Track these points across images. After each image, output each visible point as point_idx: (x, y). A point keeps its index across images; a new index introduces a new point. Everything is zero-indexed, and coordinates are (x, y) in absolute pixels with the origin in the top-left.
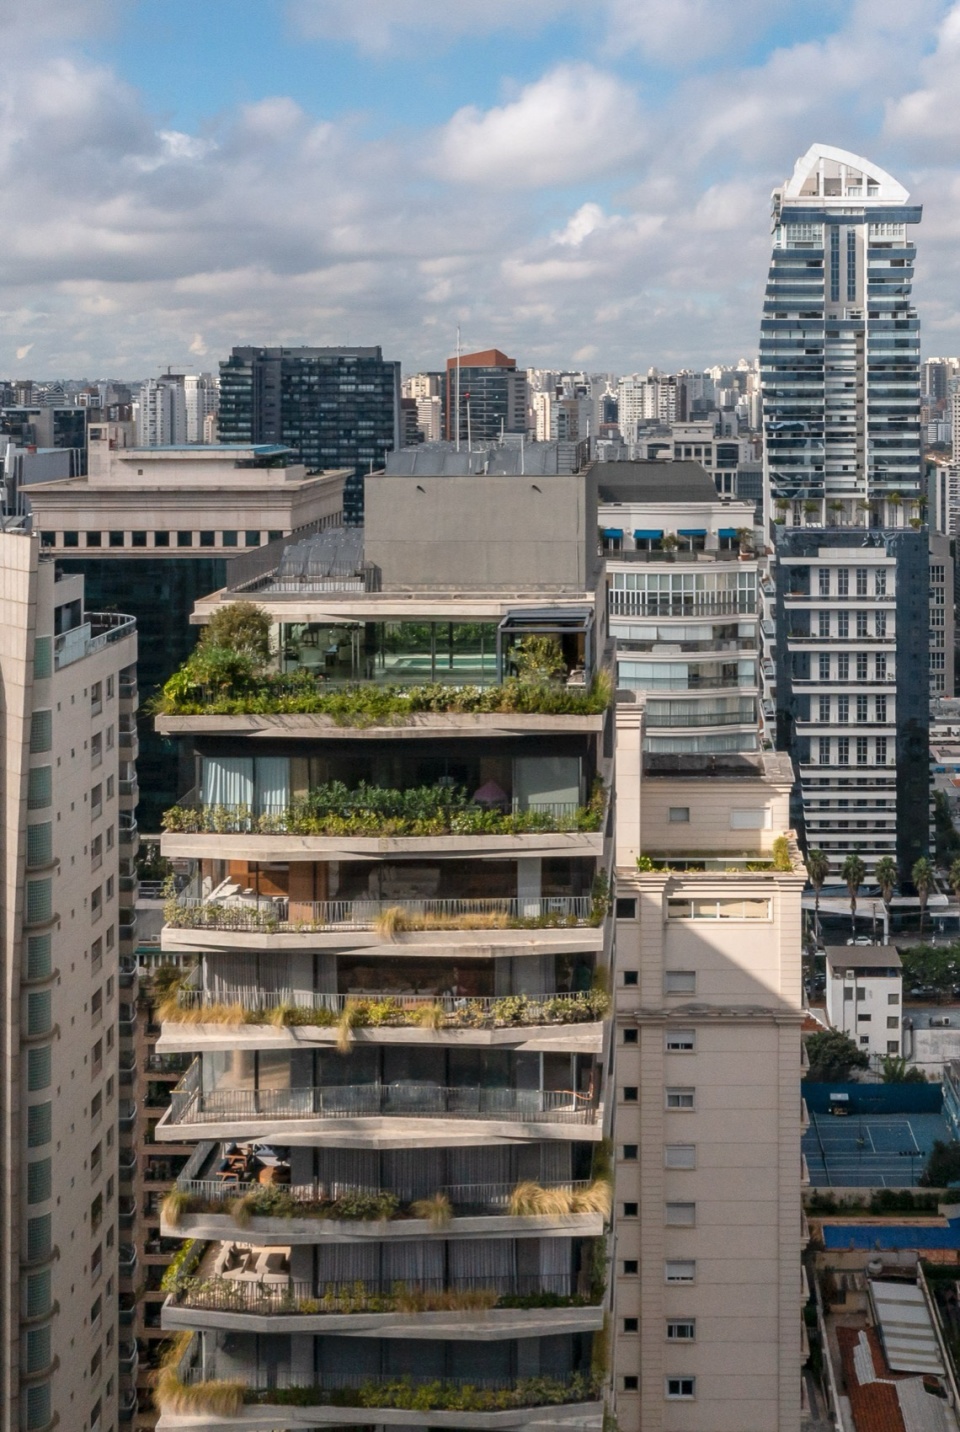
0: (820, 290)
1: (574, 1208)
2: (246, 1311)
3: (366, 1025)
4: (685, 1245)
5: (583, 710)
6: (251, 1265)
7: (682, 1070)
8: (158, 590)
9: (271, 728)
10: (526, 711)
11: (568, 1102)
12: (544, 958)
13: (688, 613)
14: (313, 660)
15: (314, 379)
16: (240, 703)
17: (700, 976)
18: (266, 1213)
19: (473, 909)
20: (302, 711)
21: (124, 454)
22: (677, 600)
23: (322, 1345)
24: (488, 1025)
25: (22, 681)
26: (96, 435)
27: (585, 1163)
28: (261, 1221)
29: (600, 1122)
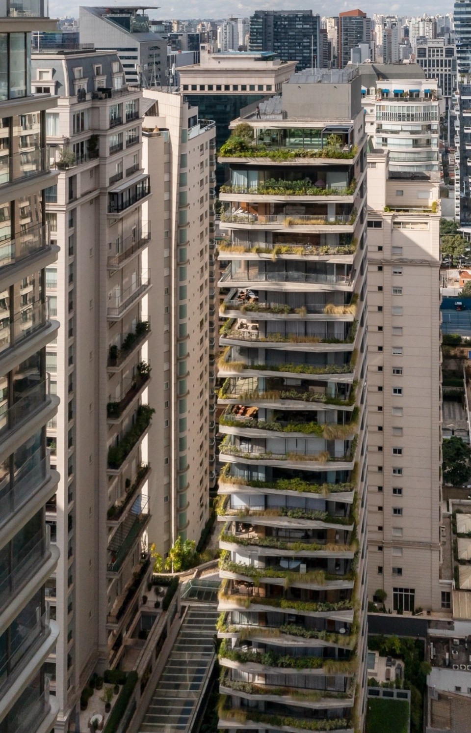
1: (344, 313)
2: (245, 341)
3: (281, 253)
4: (399, 342)
5: (347, 158)
6: (247, 328)
7: (398, 281)
8: (226, 106)
9: (252, 162)
10: (329, 158)
11: (343, 279)
12: (336, 234)
13: (413, 120)
14: (267, 140)
15: (286, 23)
16: (243, 154)
17: (404, 249)
18: (251, 310)
19: (313, 219)
20: (262, 157)
21: (213, 55)
22: (408, 115)
23: (268, 352)
24: (318, 254)
25: (177, 144)
26: (203, 48)
27: (349, 298)
28: (249, 313)
29: (352, 286)
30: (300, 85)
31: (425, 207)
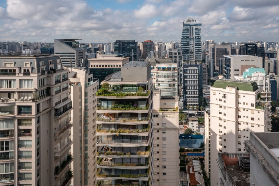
0: (189, 34)
1: (145, 154)
2: (106, 166)
3: (120, 132)
4: (164, 157)
5: (146, 96)
6: (108, 160)
7: (164, 135)
8: (105, 72)
9: (109, 98)
10: (139, 96)
11: (144, 141)
12: (142, 125)
13: (169, 77)
14: (116, 89)
15: (126, 44)
16: (105, 95)
17: (166, 124)
18: (109, 154)
19: (133, 119)
20: (113, 96)
21: (101, 55)
22: (167, 76)
23: (116, 170)
24: (135, 133)
25: (84, 88)
26: (98, 53)
27: (147, 149)
28: (108, 155)
29: (148, 144)
30: (128, 68)
31: (173, 109)
